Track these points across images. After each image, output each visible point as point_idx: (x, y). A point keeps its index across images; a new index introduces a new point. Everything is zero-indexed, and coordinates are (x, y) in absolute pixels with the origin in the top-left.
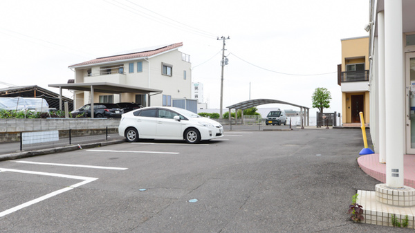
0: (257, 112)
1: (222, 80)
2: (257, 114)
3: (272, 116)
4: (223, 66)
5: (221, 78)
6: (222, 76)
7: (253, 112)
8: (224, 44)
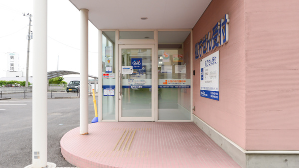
0: (63, 80)
1: (28, 52)
2: (64, 83)
3: (72, 84)
4: (29, 40)
5: (27, 50)
6: (29, 49)
7: (60, 81)
8: (31, 21)
